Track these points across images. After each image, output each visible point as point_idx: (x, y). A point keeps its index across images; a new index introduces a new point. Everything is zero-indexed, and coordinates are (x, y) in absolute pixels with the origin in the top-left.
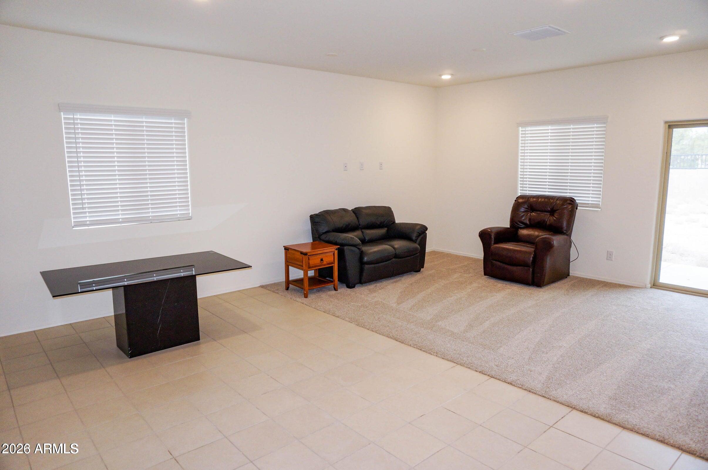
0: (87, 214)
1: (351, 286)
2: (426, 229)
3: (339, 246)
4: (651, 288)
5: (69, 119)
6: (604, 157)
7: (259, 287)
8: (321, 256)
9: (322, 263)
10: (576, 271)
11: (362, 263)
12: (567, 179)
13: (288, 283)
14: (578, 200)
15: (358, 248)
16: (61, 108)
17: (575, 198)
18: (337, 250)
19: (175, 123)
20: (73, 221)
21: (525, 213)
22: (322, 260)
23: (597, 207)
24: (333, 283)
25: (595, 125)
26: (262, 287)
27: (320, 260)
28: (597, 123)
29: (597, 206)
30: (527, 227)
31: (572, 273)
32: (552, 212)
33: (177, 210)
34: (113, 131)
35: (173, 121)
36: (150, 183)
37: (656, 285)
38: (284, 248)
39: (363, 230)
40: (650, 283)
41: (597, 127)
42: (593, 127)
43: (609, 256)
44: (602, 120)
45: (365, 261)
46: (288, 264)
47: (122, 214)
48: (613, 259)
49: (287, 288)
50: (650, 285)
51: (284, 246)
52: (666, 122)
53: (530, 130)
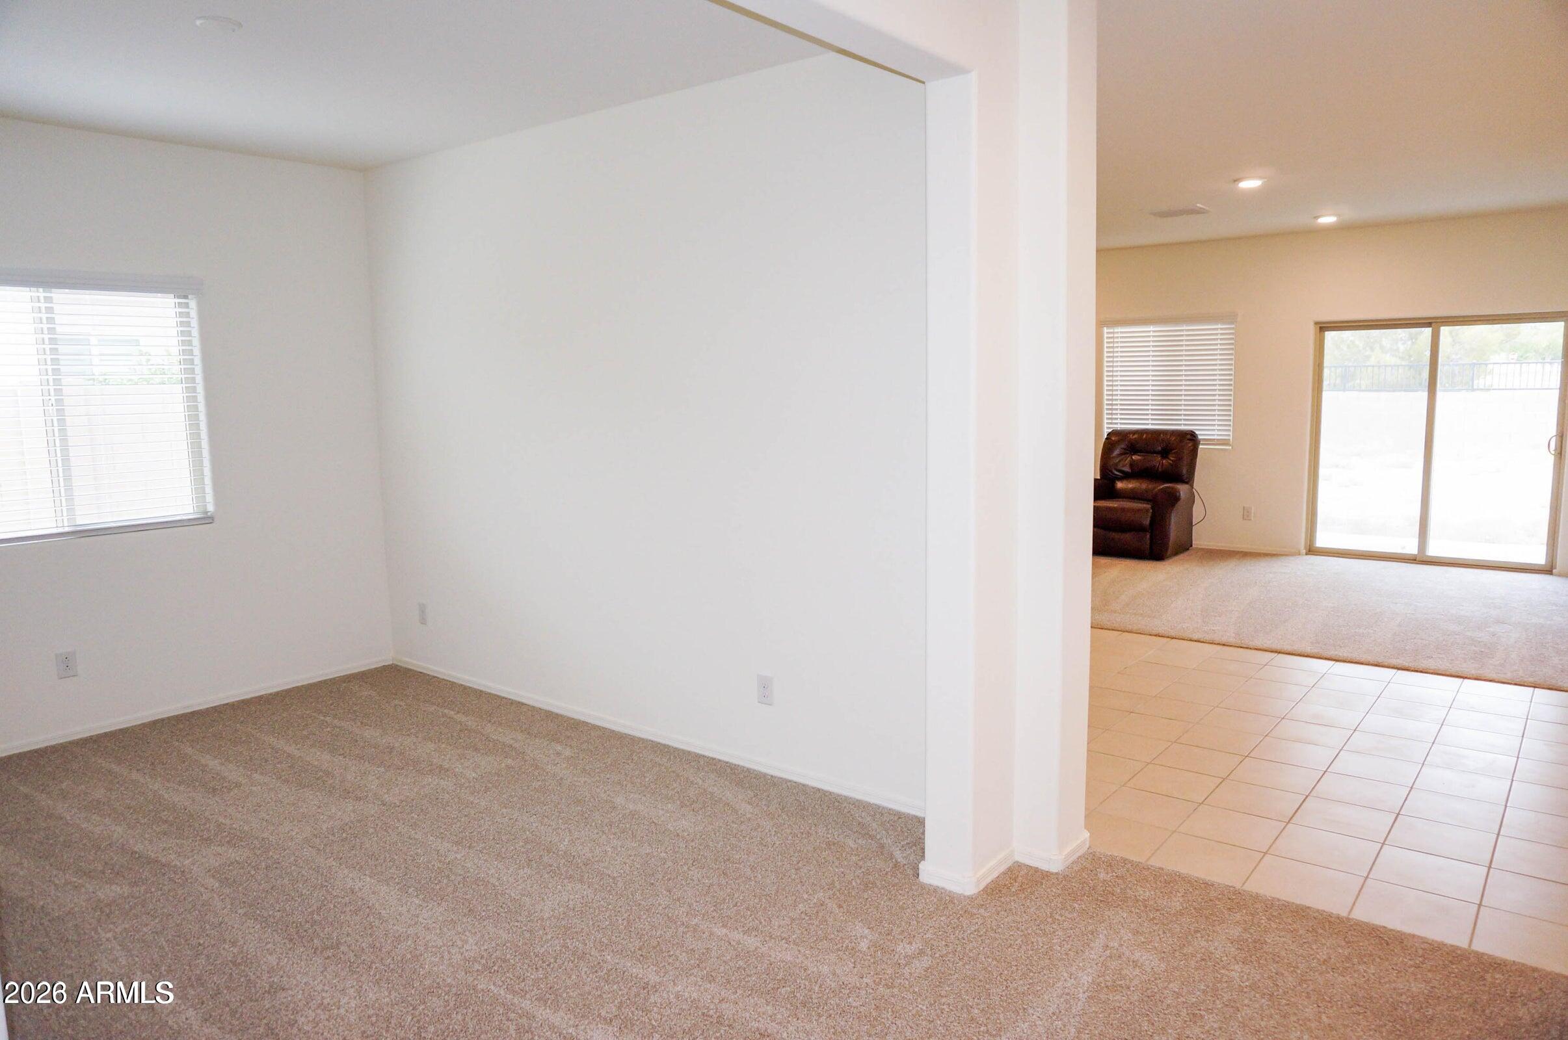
4: (1307, 554)
6: (1235, 373)
10: (1201, 538)
12: (1180, 405)
14: (1199, 435)
17: (1197, 432)
21: (1123, 456)
23: (1227, 444)
25: (1219, 326)
28: (1224, 323)
29: (1224, 442)
30: (1126, 476)
31: (1196, 543)
32: (1165, 453)
37: (1312, 550)
40: (1305, 548)
41: (1221, 329)
42: (1217, 329)
43: (1246, 514)
44: (1228, 318)
48: (1252, 519)
50: (1304, 551)
52: (1316, 323)
53: (1121, 332)
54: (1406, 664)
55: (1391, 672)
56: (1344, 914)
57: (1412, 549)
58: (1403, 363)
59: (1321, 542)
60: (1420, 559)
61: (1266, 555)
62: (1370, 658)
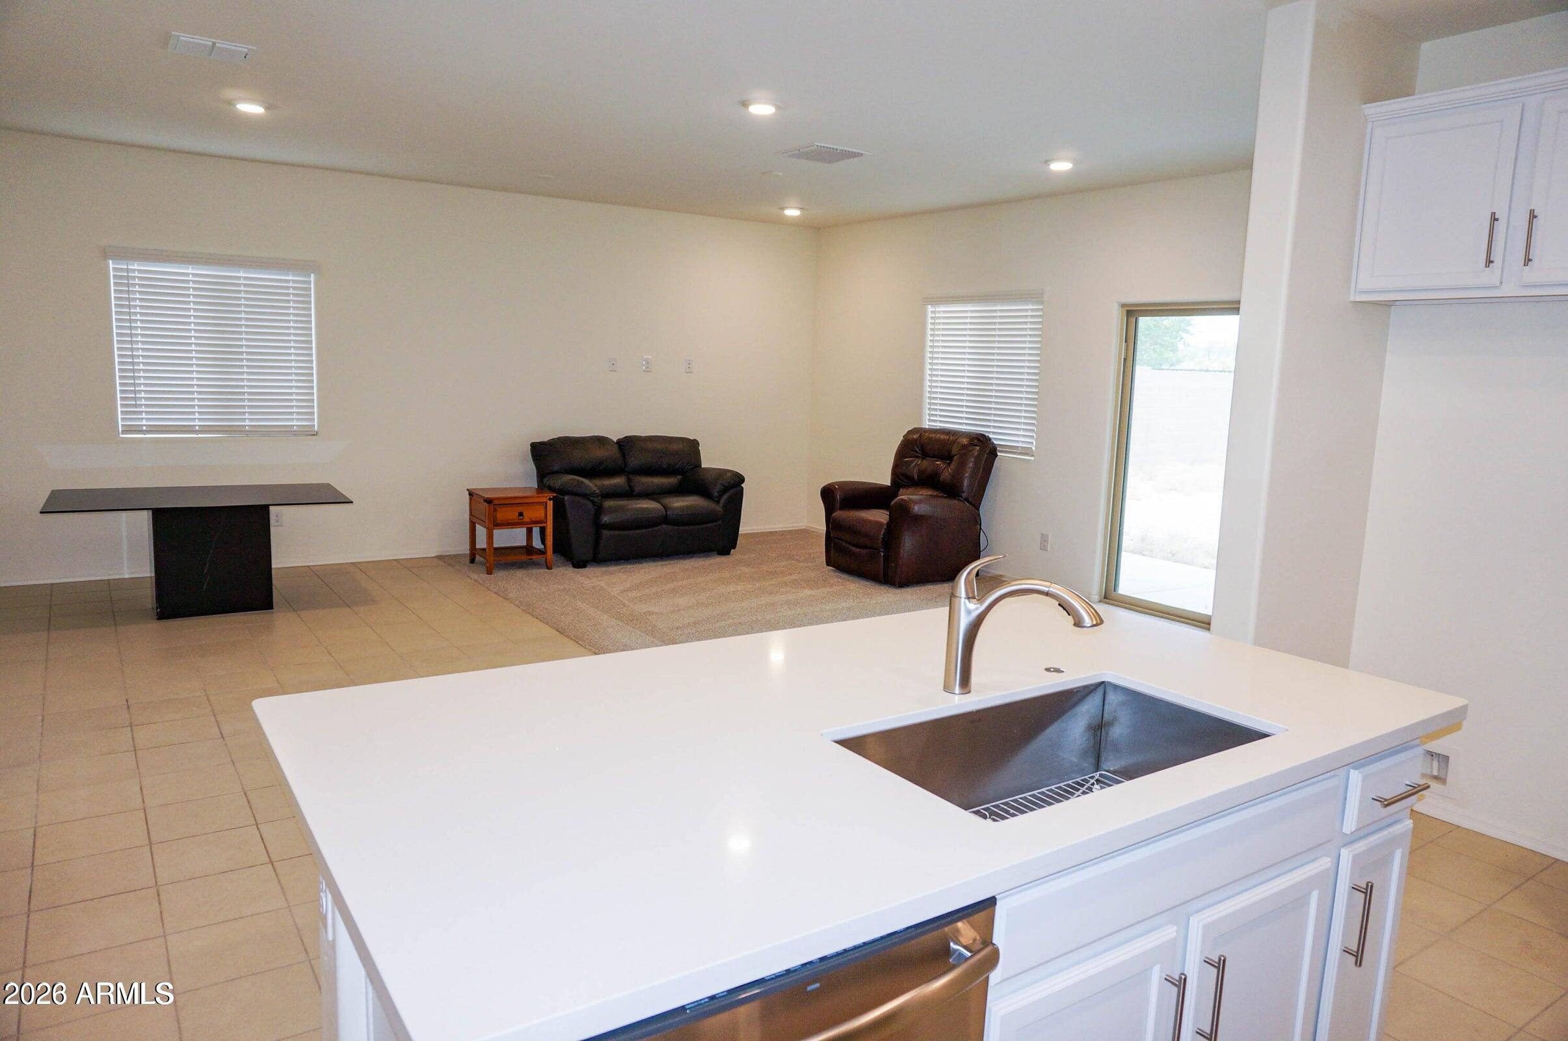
0: (144, 416)
1: (580, 564)
2: (741, 479)
3: (555, 495)
4: (1100, 602)
5: (122, 270)
7: (435, 557)
8: (520, 509)
9: (520, 519)
11: (599, 526)
13: (474, 555)
14: (997, 439)
15: (592, 501)
16: (106, 253)
17: (991, 436)
18: (552, 501)
19: (294, 281)
20: (120, 423)
21: (913, 460)
22: (521, 514)
23: (1027, 454)
24: (544, 556)
25: (1029, 305)
26: (440, 557)
27: (517, 514)
28: (1032, 303)
29: (1027, 452)
30: (914, 484)
32: (947, 457)
33: (292, 420)
34: (190, 290)
35: (290, 278)
36: (248, 373)
37: (1112, 598)
38: (467, 492)
39: (631, 476)
40: (1100, 595)
41: (1032, 310)
42: (1026, 310)
43: (1044, 542)
44: (1034, 296)
45: (603, 522)
46: (475, 520)
47: (200, 419)
48: (1049, 549)
49: (472, 561)
50: (1098, 596)
51: (467, 490)
52: (1123, 306)
53: (945, 312)
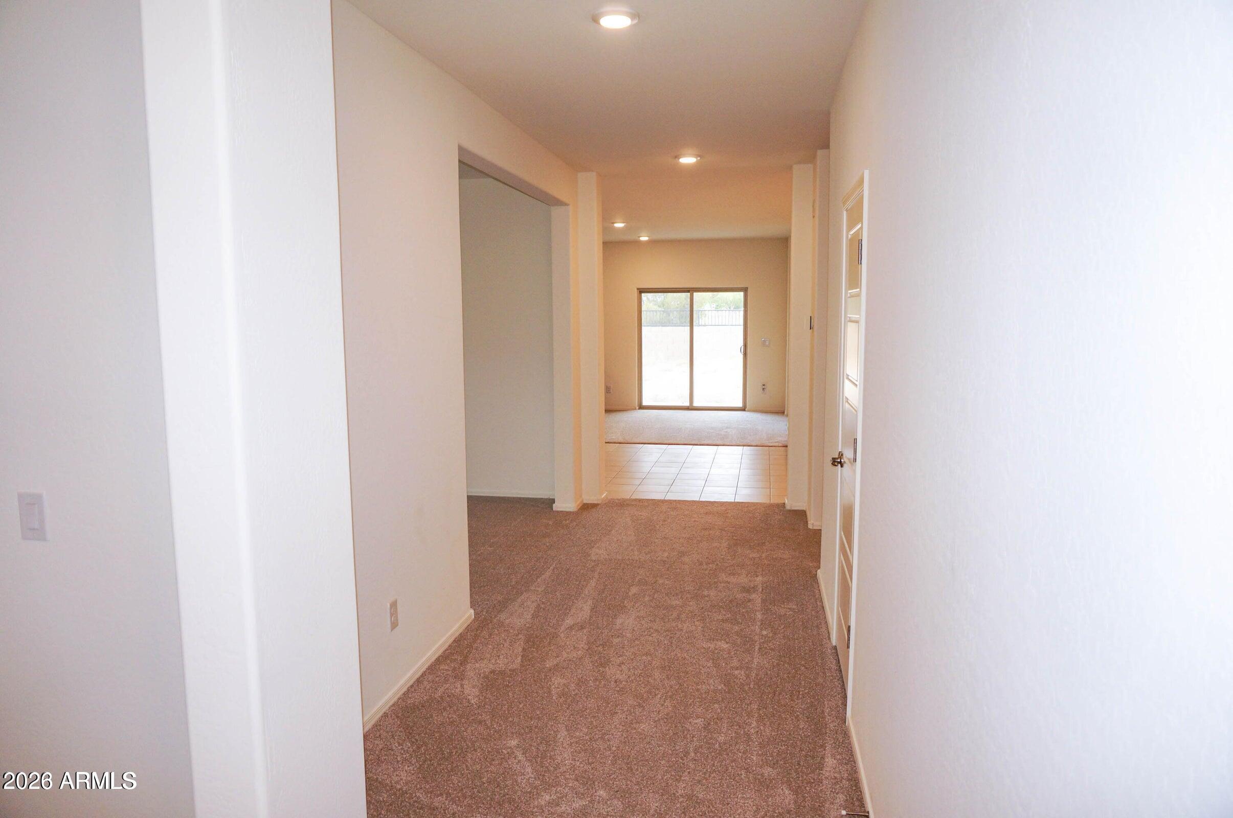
48: (611, 392)
50: (640, 408)
52: (638, 289)
54: (696, 443)
55: (691, 446)
56: (698, 500)
57: (687, 404)
58: (660, 309)
59: (645, 403)
60: (690, 408)
61: (623, 410)
62: (682, 442)
